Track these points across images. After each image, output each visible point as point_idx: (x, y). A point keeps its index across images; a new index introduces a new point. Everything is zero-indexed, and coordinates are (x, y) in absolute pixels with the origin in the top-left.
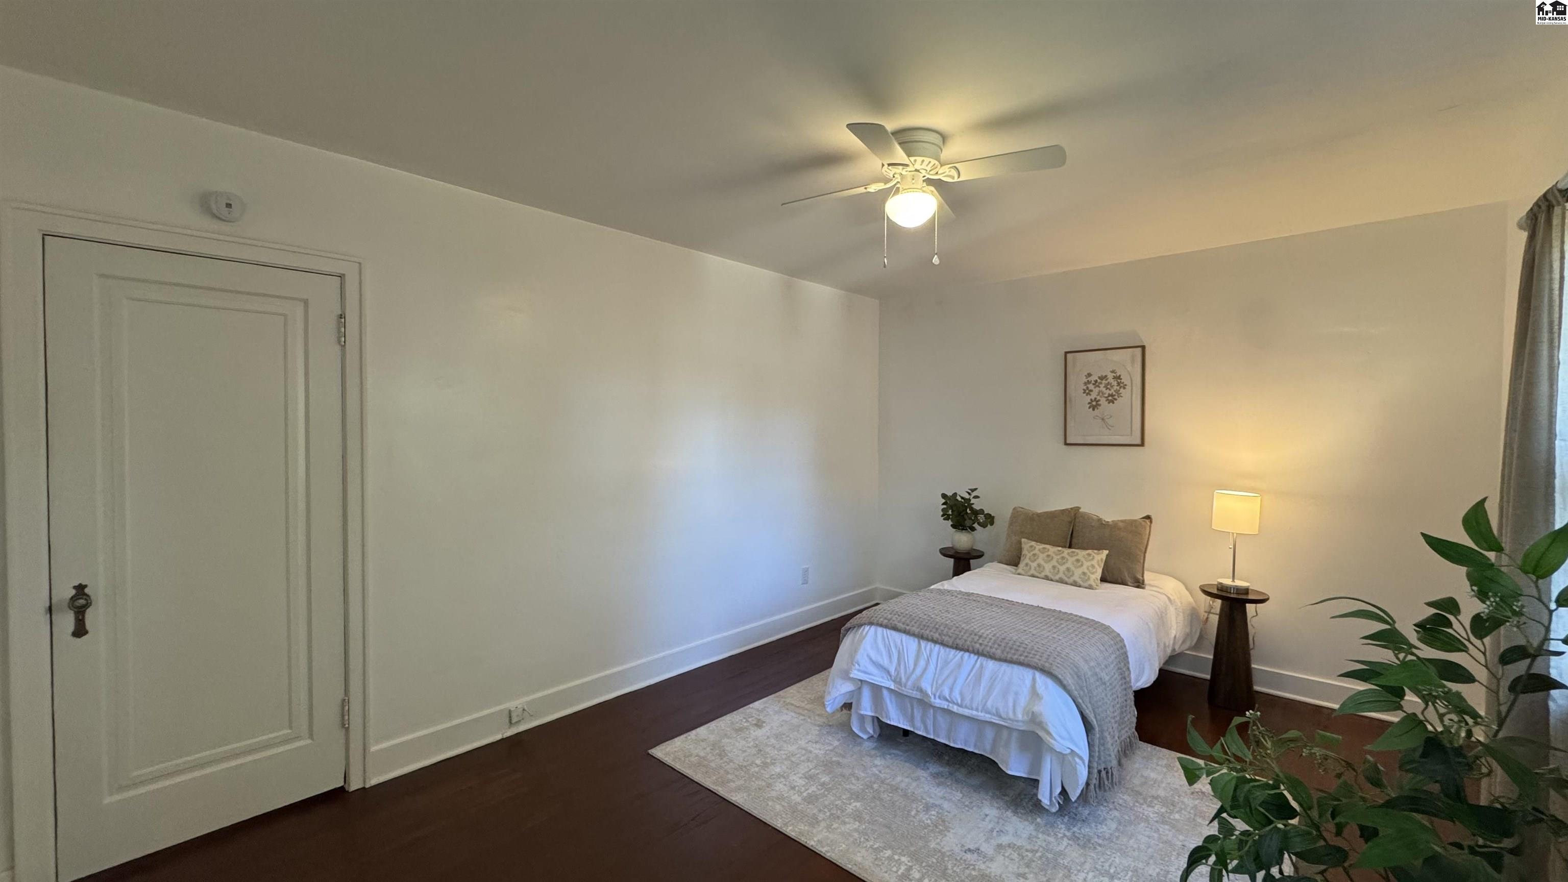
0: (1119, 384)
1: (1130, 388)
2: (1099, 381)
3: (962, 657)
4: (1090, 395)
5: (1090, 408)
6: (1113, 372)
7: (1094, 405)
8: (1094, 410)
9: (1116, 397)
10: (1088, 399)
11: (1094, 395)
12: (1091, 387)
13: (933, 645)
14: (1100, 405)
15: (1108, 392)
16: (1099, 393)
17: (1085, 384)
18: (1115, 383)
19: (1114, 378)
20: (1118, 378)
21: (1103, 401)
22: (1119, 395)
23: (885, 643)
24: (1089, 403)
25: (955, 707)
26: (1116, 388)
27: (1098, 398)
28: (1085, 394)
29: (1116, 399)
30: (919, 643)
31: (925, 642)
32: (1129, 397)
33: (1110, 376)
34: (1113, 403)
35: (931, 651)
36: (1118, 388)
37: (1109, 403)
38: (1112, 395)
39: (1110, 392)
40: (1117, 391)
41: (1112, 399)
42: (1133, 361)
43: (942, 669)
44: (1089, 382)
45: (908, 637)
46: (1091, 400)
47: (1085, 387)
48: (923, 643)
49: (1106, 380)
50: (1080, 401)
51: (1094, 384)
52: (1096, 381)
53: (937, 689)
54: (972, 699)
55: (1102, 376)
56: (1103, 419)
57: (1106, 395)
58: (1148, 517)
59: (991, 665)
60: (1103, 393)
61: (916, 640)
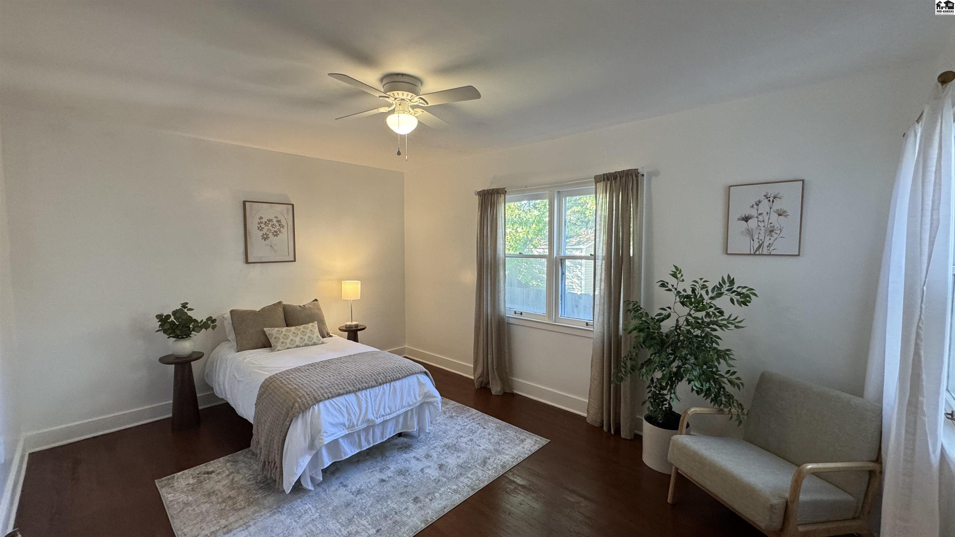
0: (280, 225)
1: (286, 228)
2: (268, 222)
3: (383, 389)
4: (262, 231)
5: (262, 239)
6: (276, 217)
7: (265, 237)
8: (265, 240)
9: (278, 233)
10: (261, 233)
11: (265, 231)
12: (263, 226)
13: (365, 391)
14: (269, 237)
15: (273, 229)
16: (268, 230)
17: (259, 223)
18: (277, 224)
19: (277, 221)
20: (279, 221)
21: (271, 235)
22: (280, 232)
23: (335, 409)
24: (262, 236)
25: (388, 416)
26: (278, 227)
27: (268, 233)
28: (259, 230)
29: (278, 234)
30: (356, 395)
31: (360, 392)
32: (285, 235)
33: (275, 220)
34: (277, 236)
35: (366, 394)
36: (280, 227)
37: (274, 236)
38: (276, 232)
39: (275, 230)
40: (279, 230)
41: (276, 234)
42: (288, 213)
43: (375, 400)
44: (261, 223)
45: (348, 395)
46: (263, 234)
47: (259, 226)
48: (359, 394)
49: (272, 222)
50: (255, 234)
51: (264, 224)
52: (266, 222)
53: (377, 414)
54: (395, 407)
55: (270, 219)
56: (271, 246)
57: (273, 231)
58: (316, 300)
59: (398, 384)
60: (271, 230)
61: (353, 394)
